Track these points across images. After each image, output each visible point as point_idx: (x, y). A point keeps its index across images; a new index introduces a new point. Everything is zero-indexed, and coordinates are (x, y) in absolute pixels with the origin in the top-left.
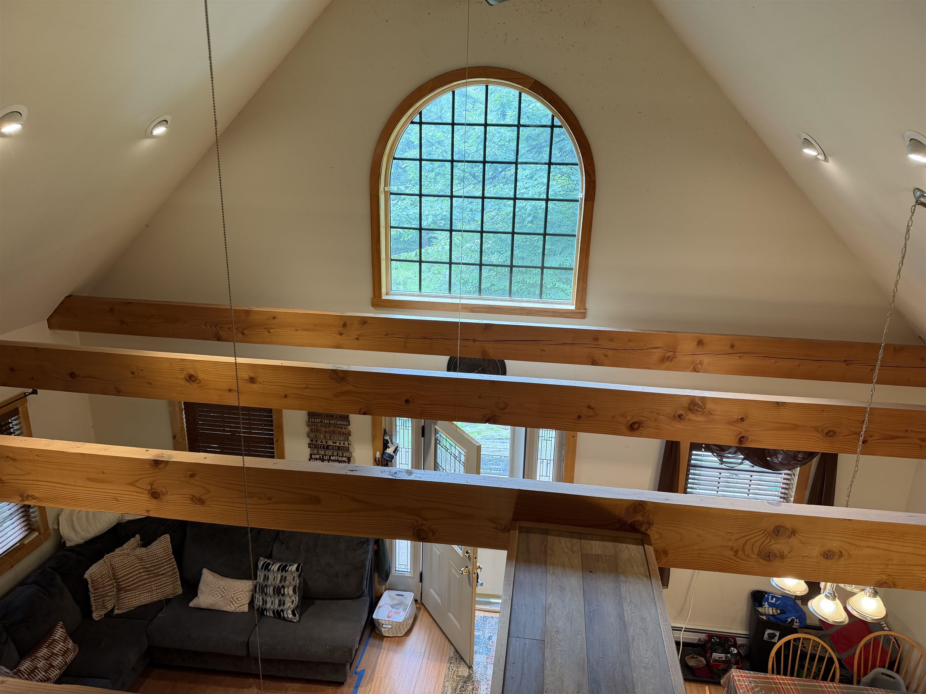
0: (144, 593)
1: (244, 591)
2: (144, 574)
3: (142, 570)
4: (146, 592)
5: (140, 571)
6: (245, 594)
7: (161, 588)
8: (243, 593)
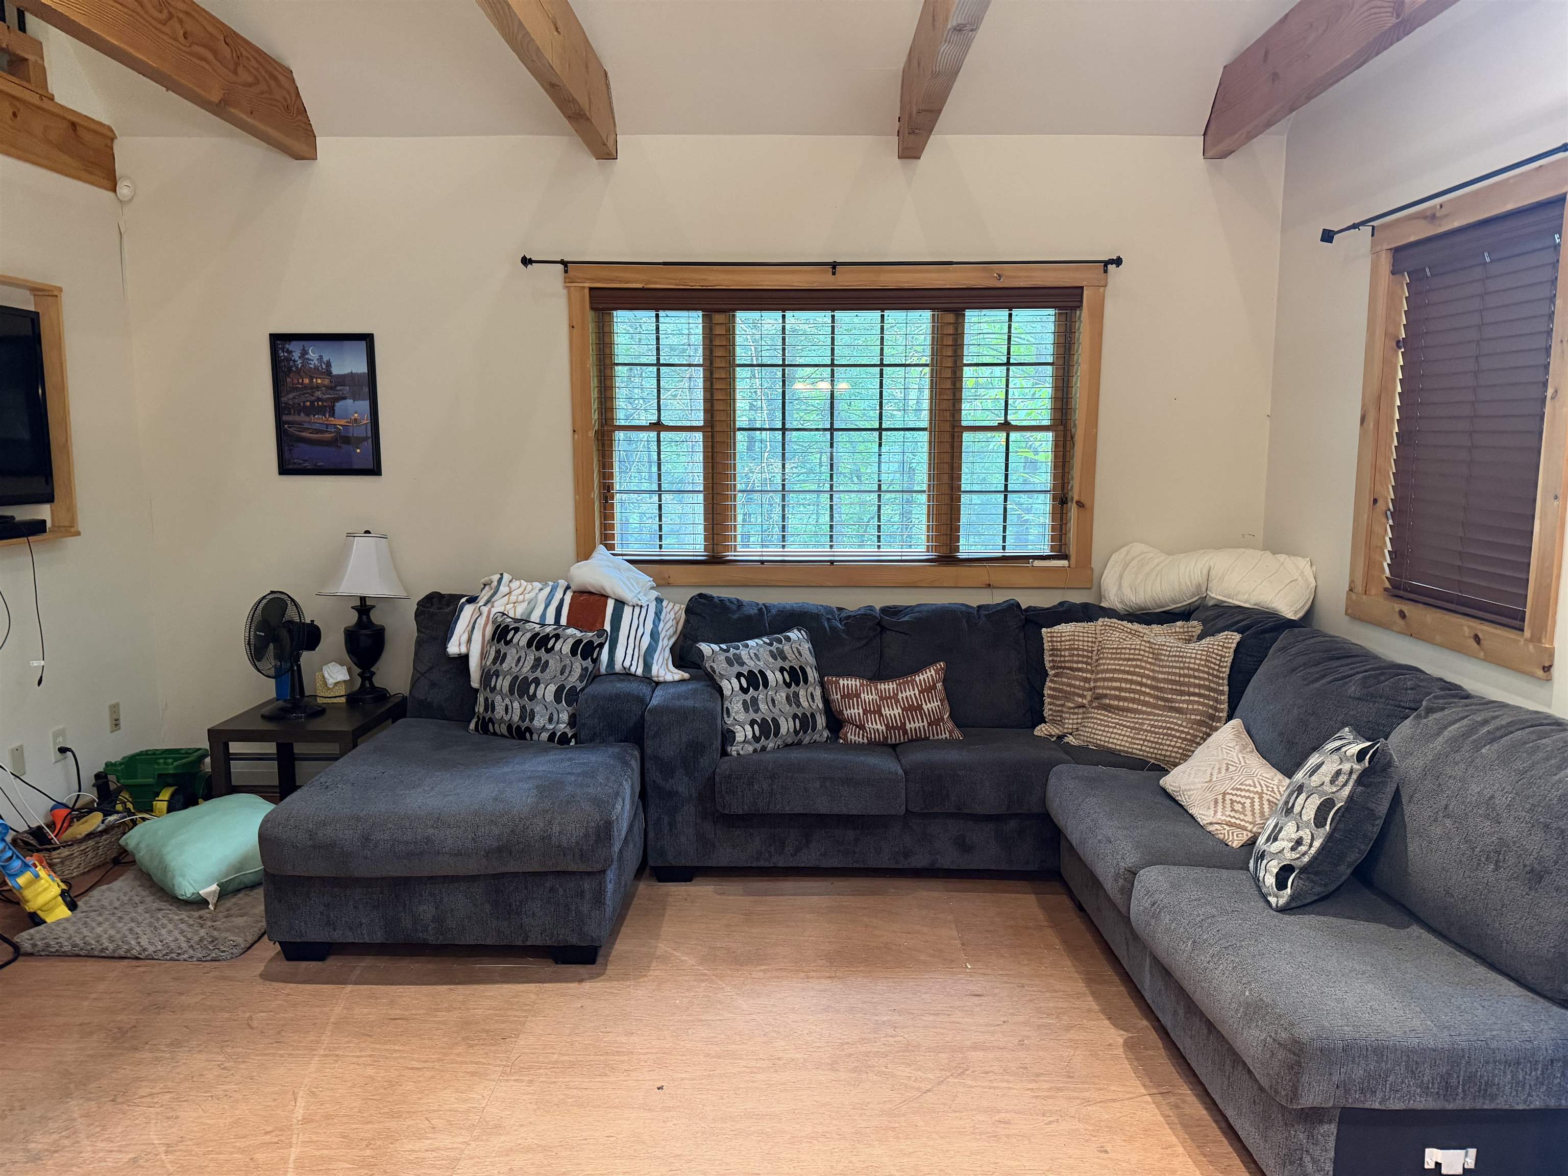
0: (1124, 726)
1: (1261, 798)
2: (1148, 690)
3: (1149, 682)
4: (1127, 727)
5: (1144, 680)
6: (1261, 805)
7: (1156, 733)
8: (1257, 800)
